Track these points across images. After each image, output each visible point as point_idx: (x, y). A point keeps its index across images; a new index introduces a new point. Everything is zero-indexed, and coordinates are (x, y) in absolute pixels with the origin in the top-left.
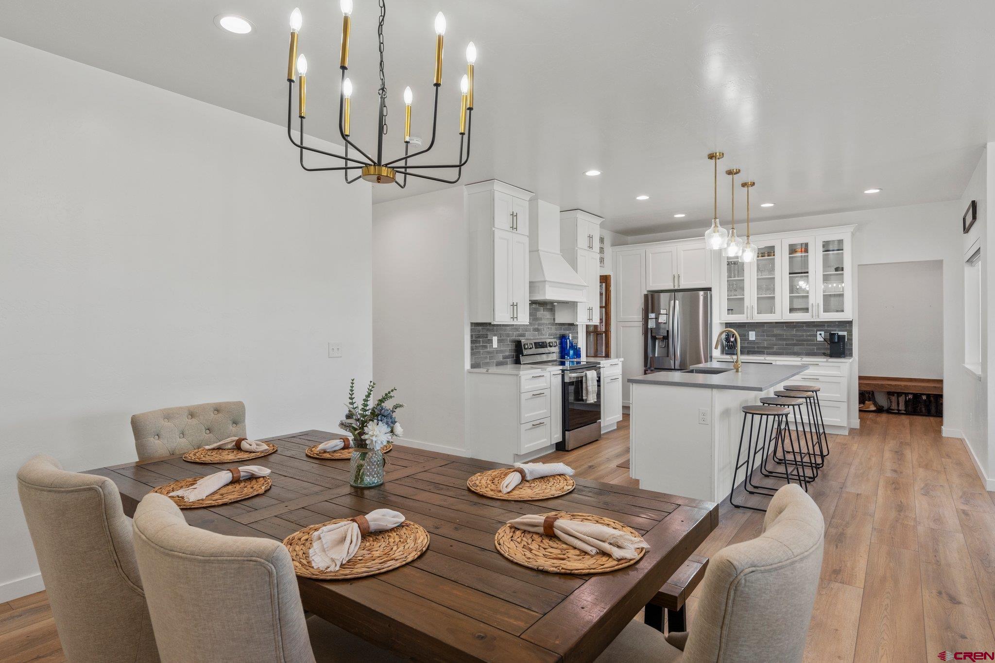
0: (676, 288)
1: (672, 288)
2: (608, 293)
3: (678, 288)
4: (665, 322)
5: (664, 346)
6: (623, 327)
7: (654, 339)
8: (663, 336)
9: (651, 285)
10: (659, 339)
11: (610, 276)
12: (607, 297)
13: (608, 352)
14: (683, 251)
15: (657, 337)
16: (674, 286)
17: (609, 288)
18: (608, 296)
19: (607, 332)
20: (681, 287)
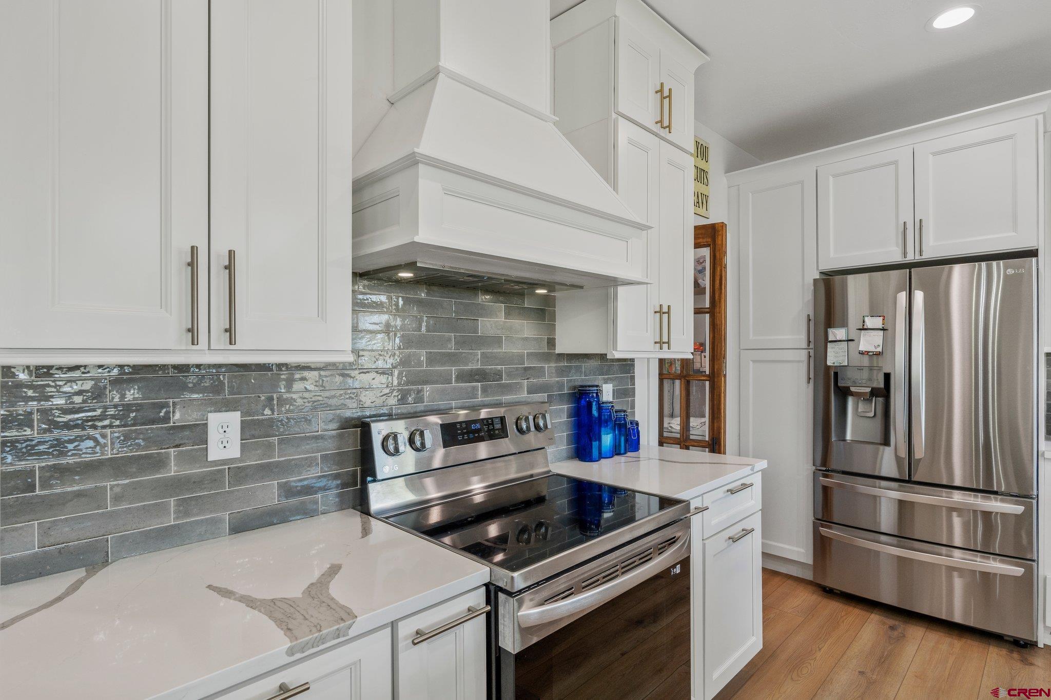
0: (911, 257)
1: (897, 258)
2: (718, 273)
3: (918, 258)
4: (880, 349)
5: (872, 414)
6: (754, 361)
7: (844, 393)
8: (873, 389)
9: (832, 255)
10: (857, 395)
11: (723, 225)
12: (717, 282)
13: (719, 433)
14: (934, 154)
15: (852, 389)
16: (905, 254)
17: (721, 259)
18: (717, 278)
19: (716, 377)
20: (928, 255)
